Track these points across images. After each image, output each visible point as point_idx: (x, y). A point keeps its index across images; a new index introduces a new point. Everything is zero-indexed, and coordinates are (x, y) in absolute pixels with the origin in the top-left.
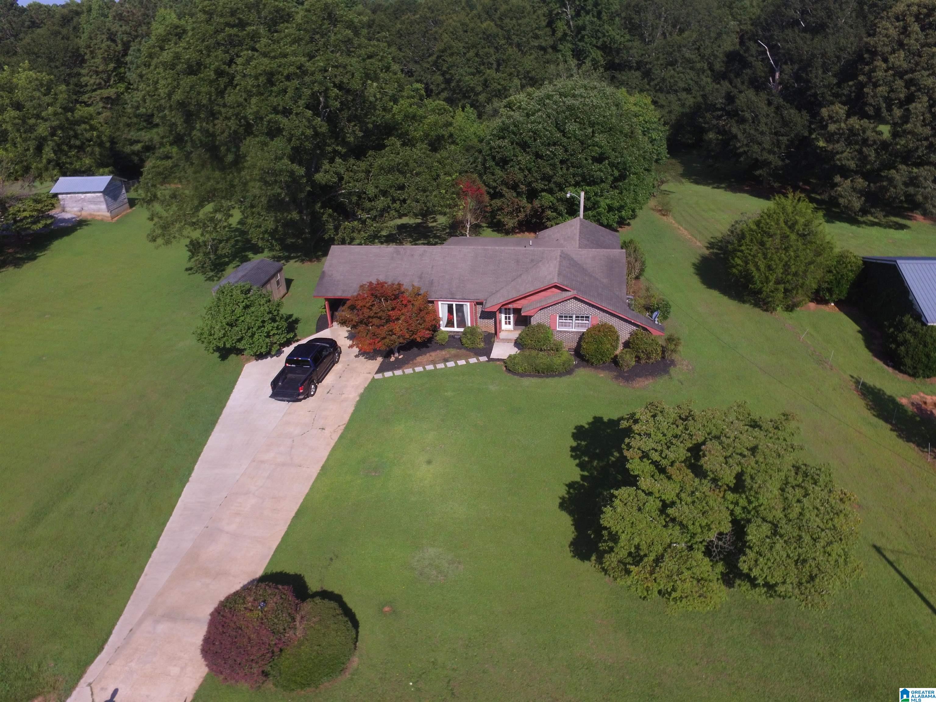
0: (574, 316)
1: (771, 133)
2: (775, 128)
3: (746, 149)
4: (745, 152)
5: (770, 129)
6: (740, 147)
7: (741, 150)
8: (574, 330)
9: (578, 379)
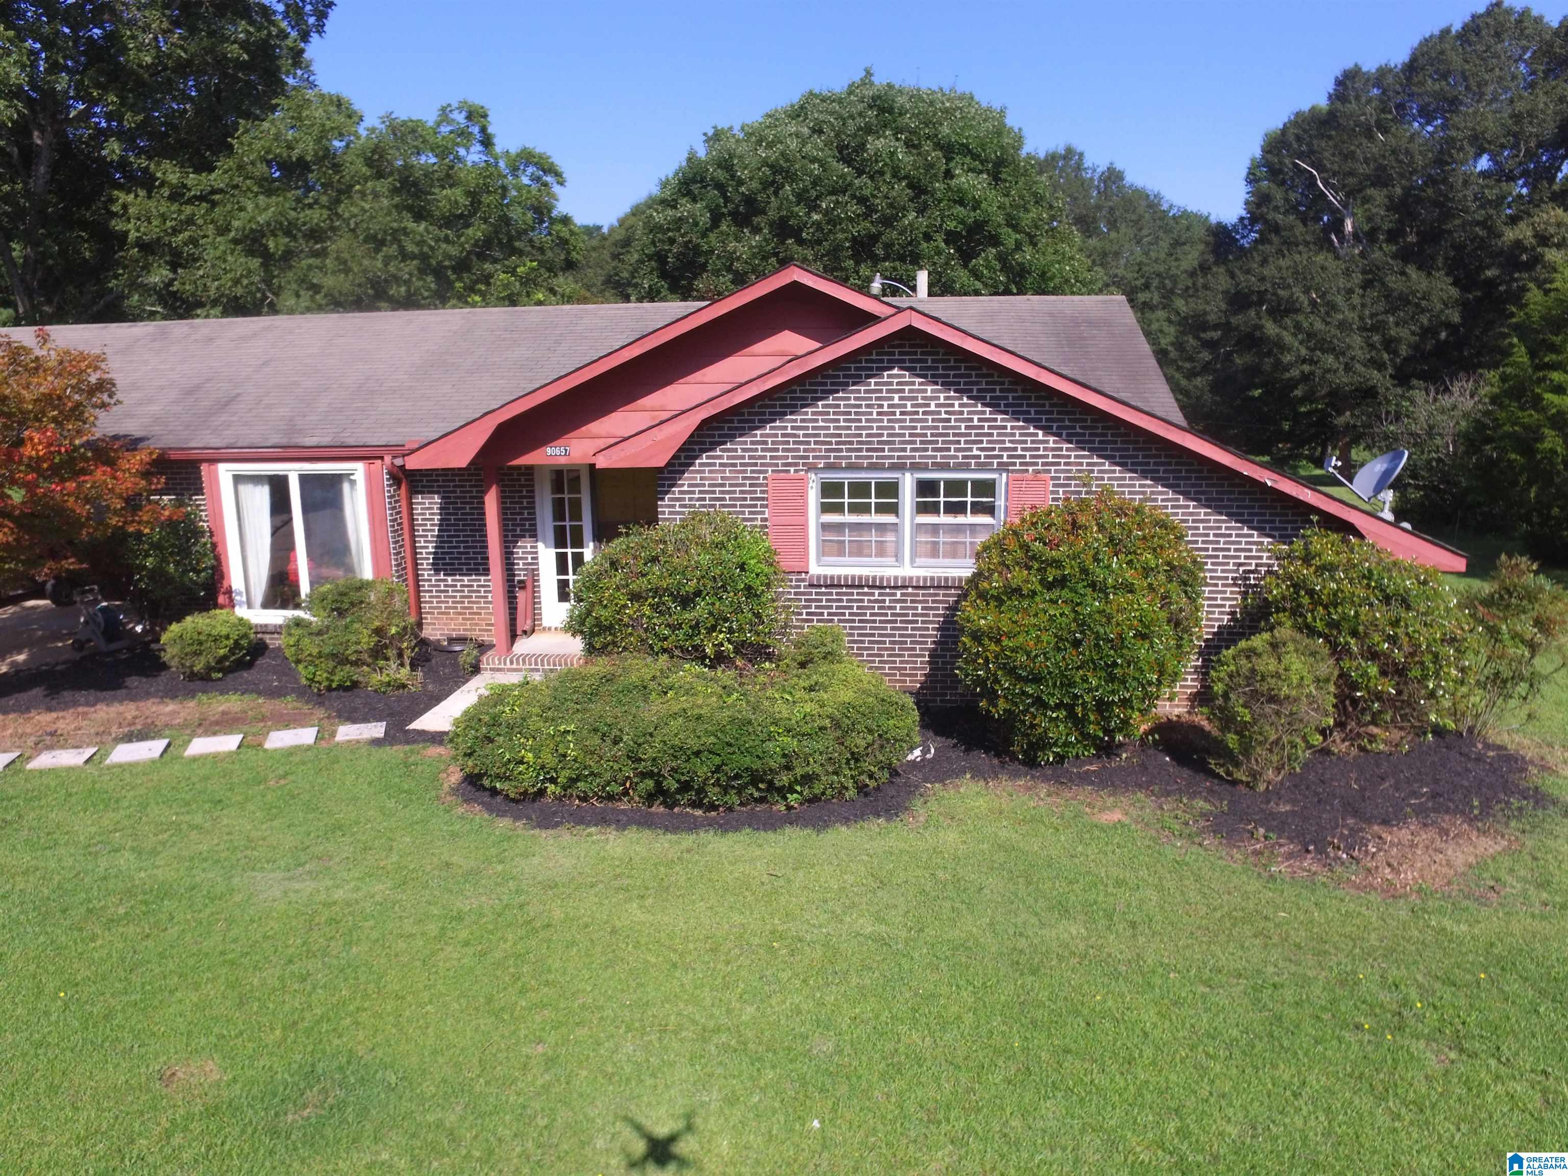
0: (908, 483)
1: (1363, 329)
2: (1372, 316)
3: (1306, 368)
4: (1306, 378)
5: (1361, 318)
6: (1291, 365)
7: (1295, 373)
8: (907, 571)
9: (951, 837)
